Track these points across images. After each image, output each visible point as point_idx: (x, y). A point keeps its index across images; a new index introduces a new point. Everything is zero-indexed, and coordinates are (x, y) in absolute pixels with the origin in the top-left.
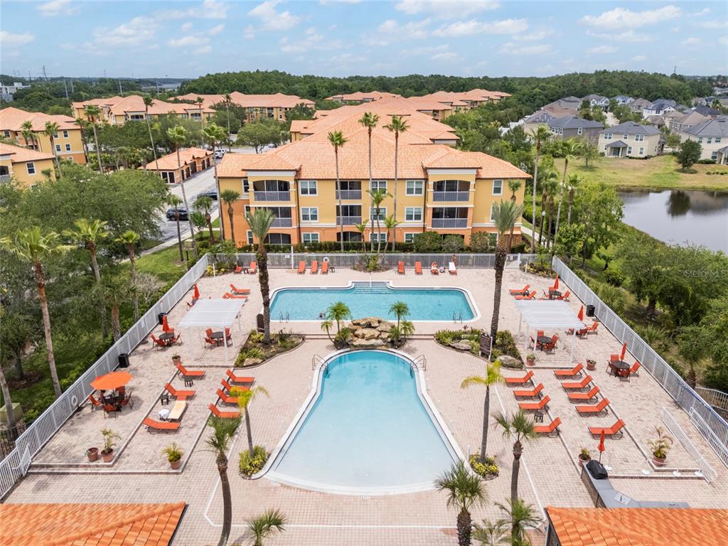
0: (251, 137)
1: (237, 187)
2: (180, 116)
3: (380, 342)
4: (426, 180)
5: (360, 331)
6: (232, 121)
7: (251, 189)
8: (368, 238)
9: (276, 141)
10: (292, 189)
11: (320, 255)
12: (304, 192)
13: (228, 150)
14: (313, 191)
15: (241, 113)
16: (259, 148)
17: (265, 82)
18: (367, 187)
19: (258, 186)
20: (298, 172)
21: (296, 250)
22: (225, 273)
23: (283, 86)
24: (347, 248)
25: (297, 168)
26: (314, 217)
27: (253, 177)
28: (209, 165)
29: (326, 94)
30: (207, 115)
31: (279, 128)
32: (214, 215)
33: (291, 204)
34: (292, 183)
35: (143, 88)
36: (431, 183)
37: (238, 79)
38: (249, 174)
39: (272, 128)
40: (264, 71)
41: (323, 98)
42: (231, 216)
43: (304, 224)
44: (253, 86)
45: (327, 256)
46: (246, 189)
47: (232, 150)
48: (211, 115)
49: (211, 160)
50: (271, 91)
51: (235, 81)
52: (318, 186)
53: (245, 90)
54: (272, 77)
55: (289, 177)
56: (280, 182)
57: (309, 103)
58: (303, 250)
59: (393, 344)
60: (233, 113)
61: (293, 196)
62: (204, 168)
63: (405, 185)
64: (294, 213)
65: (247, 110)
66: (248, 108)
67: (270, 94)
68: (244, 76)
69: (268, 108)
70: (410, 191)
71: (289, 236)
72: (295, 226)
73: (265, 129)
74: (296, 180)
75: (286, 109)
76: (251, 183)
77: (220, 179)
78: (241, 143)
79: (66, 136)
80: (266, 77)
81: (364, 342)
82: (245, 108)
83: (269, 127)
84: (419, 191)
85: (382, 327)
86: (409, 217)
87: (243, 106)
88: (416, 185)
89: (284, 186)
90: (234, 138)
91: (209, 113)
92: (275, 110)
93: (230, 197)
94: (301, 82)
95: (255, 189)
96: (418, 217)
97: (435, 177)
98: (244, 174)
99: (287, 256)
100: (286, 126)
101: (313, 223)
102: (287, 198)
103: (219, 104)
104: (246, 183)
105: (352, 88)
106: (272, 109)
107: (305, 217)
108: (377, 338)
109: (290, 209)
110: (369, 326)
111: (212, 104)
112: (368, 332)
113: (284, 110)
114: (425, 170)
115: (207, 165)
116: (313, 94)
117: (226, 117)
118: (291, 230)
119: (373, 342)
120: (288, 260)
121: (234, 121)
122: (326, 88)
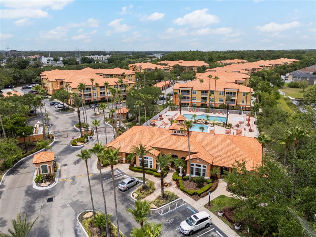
0: (184, 78)
1: (177, 91)
2: (162, 70)
3: (203, 123)
4: (224, 91)
5: (199, 121)
6: (178, 72)
7: (181, 92)
8: (208, 106)
9: (192, 79)
10: (190, 92)
11: (195, 108)
12: (193, 93)
13: (176, 81)
14: (195, 93)
15: (181, 69)
16: (186, 81)
17: (193, 55)
18: (209, 92)
19: (182, 91)
20: (192, 88)
21: (189, 107)
22: (173, 110)
23: (199, 57)
24: (202, 107)
25: (192, 87)
26: (195, 100)
27: (181, 89)
28: (170, 86)
29: (216, 60)
30: (170, 70)
31: (193, 75)
32: (171, 99)
33: (190, 96)
34: (190, 91)
35: (147, 56)
36: (225, 92)
37: (182, 54)
38: (180, 88)
39: (191, 75)
40: (193, 51)
41: (214, 62)
42: (175, 98)
43: (193, 101)
44: (188, 57)
45: (196, 108)
46: (179, 92)
47: (177, 82)
48: (172, 70)
49: (171, 84)
50: (194, 59)
51: (181, 55)
52: (197, 92)
53: (185, 59)
54: (195, 53)
55: (190, 89)
56: (188, 90)
57: (207, 65)
58: (191, 107)
59: (205, 124)
60: (179, 69)
61: (190, 94)
62: (168, 87)
63: (219, 93)
64: (190, 98)
65: (184, 68)
66: (185, 66)
67: (194, 60)
68: (185, 53)
69: (192, 67)
70: (220, 94)
71: (189, 104)
72: (190, 101)
73: (188, 75)
74: (191, 90)
75: (198, 67)
76: (181, 90)
77: (174, 89)
78: (180, 79)
79: (132, 76)
80: (193, 53)
81: (199, 123)
82: (183, 67)
83: (189, 75)
84: (223, 94)
85: (204, 120)
86: (220, 101)
87: (183, 66)
88: (222, 93)
89: (189, 91)
90: (178, 77)
91: (171, 69)
92: (194, 67)
93: (175, 93)
94: (207, 55)
95: (182, 92)
96: (222, 101)
97: (227, 91)
98: (179, 88)
99: (187, 108)
100: (195, 75)
101: (195, 101)
102: (189, 94)
103: (175, 65)
104: (180, 90)
105: (227, 57)
106: (193, 67)
107: (193, 99)
108: (202, 122)
109: (189, 97)
110: (201, 120)
111: (173, 66)
112: (200, 121)
113: (197, 68)
114: (225, 89)
115: (169, 86)
116: (210, 60)
117: (176, 70)
118: (189, 102)
119: (201, 123)
120: (188, 109)
121: (179, 72)
122: (217, 58)
